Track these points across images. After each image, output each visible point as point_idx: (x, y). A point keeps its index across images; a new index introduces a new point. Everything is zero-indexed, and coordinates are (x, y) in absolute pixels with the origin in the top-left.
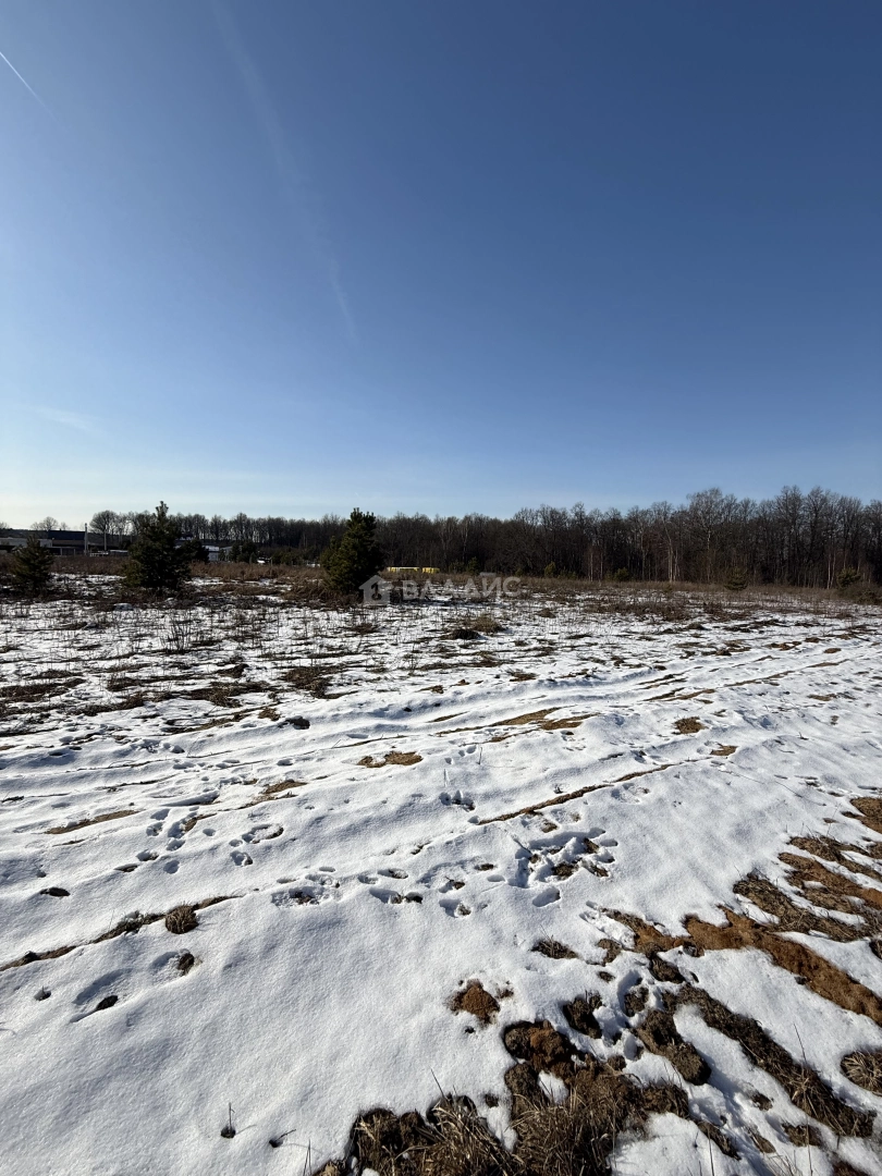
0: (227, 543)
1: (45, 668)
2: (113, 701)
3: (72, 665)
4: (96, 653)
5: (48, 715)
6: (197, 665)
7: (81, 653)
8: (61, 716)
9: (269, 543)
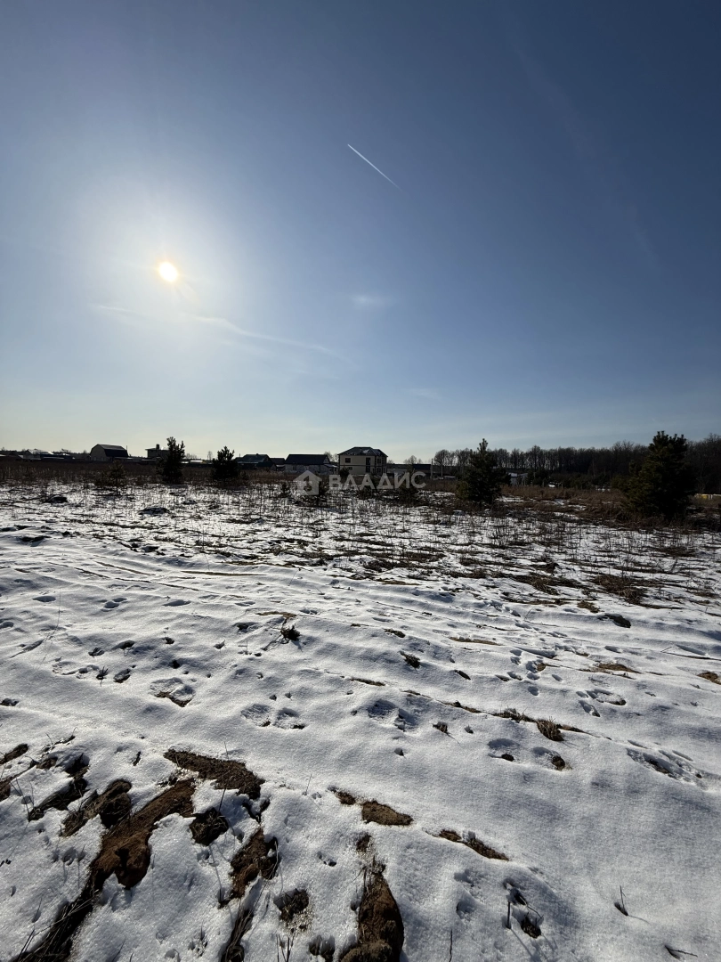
0: (523, 470)
1: (423, 544)
2: (466, 571)
3: (438, 545)
4: (448, 541)
5: (431, 572)
6: (516, 558)
7: (440, 539)
8: (439, 574)
9: (559, 470)
